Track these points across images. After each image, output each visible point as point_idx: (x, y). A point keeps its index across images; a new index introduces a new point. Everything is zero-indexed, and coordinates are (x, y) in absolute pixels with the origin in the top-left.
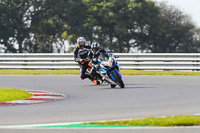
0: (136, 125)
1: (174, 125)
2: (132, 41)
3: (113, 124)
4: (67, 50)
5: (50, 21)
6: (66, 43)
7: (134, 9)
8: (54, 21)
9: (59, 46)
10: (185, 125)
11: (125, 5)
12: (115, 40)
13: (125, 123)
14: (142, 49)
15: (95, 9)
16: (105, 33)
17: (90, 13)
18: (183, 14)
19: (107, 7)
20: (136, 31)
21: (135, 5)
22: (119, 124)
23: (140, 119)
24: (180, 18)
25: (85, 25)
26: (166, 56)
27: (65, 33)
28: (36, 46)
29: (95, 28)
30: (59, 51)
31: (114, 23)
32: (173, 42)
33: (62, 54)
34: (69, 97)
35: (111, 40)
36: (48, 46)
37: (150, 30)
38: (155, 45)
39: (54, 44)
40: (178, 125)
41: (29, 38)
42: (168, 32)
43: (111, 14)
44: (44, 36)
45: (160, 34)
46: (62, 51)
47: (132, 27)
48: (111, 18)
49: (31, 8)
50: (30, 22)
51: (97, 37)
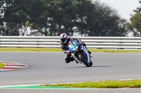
0: (78, 87)
1: (105, 87)
2: (75, 28)
3: (61, 86)
4: (29, 34)
5: (18, 14)
6: (28, 28)
7: (76, 5)
8: (20, 13)
9: (23, 31)
10: (112, 87)
11: (70, 3)
12: (62, 27)
13: (70, 85)
14: (82, 33)
15: (49, 5)
16: (56, 22)
17: (45, 8)
18: (111, 9)
19: (57, 4)
20: (78, 21)
21: (77, 3)
22: (66, 86)
23: (81, 83)
24: (109, 12)
25: (42, 17)
26: (99, 39)
27: (28, 22)
28: (7, 31)
29: (49, 19)
30: (23, 35)
31: (62, 15)
32: (104, 29)
33: (25, 36)
34: (30, 67)
35: (60, 27)
36: (16, 31)
37: (87, 20)
38: (91, 31)
39: (20, 30)
40: (107, 87)
41: (3, 25)
42: (101, 22)
43: (60, 9)
44: (13, 24)
45: (95, 23)
46: (25, 34)
47: (74, 18)
48: (60, 11)
49: (5, 5)
50: (3, 14)
51: (50, 25)
